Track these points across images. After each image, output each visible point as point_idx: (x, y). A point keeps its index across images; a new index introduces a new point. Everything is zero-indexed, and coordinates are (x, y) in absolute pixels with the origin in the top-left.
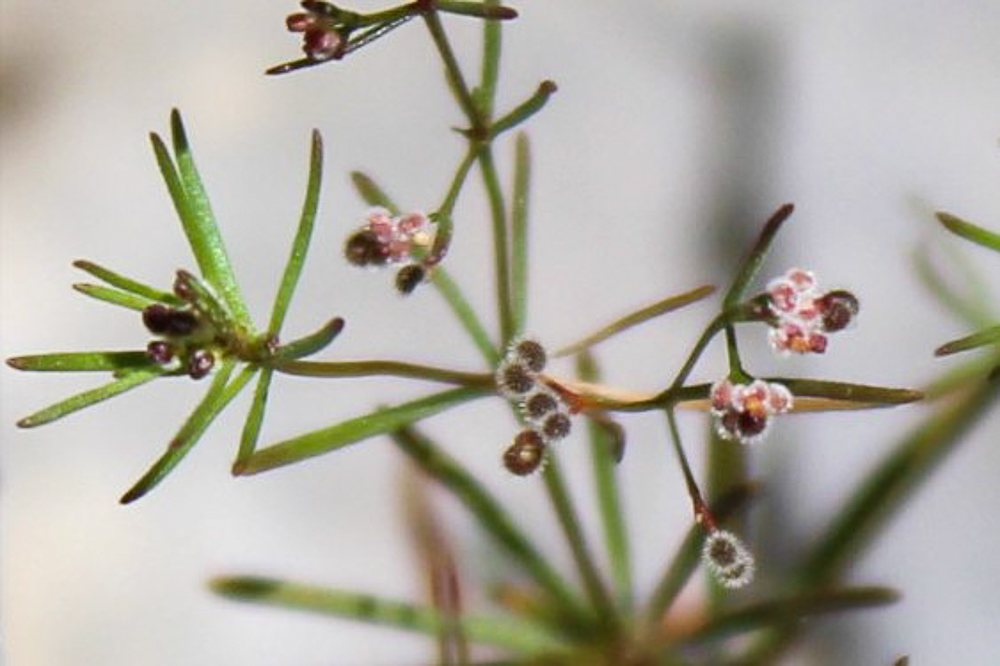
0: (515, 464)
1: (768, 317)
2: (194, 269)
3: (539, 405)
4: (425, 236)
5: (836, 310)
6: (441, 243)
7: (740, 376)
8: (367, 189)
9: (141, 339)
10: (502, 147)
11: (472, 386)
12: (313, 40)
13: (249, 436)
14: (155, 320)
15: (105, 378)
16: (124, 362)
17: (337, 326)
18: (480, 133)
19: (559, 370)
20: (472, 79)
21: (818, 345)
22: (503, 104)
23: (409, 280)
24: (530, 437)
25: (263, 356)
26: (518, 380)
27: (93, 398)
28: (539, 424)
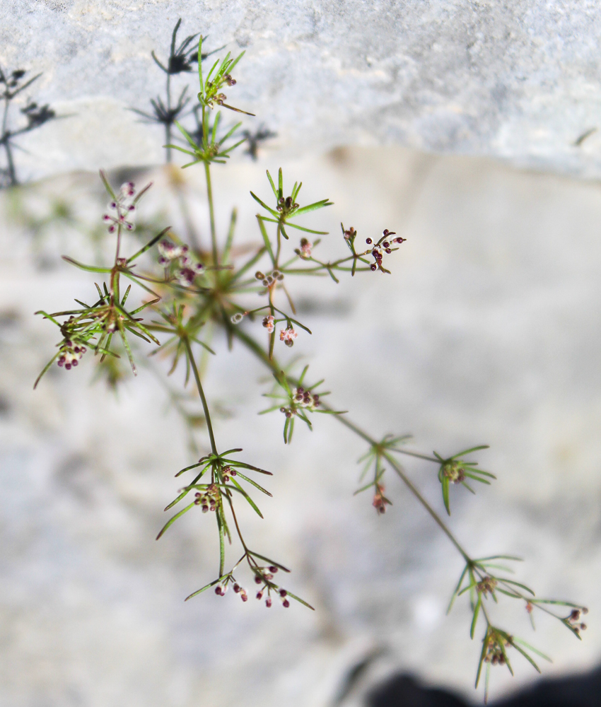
0: (258, 274)
1: (288, 328)
2: (300, 207)
3: (270, 279)
4: (306, 255)
5: (289, 342)
6: (304, 258)
7: (275, 322)
8: (317, 242)
9: (285, 196)
10: (325, 271)
11: (275, 262)
12: (348, 233)
13: (264, 218)
14: (289, 199)
15: (277, 188)
16: (280, 192)
17: (287, 238)
18: (329, 266)
19: (277, 282)
20: (341, 265)
21: (282, 339)
22: (335, 272)
23: (297, 252)
24: (263, 277)
25: (281, 221)
26: (275, 274)
27: (273, 185)
28: (266, 279)
